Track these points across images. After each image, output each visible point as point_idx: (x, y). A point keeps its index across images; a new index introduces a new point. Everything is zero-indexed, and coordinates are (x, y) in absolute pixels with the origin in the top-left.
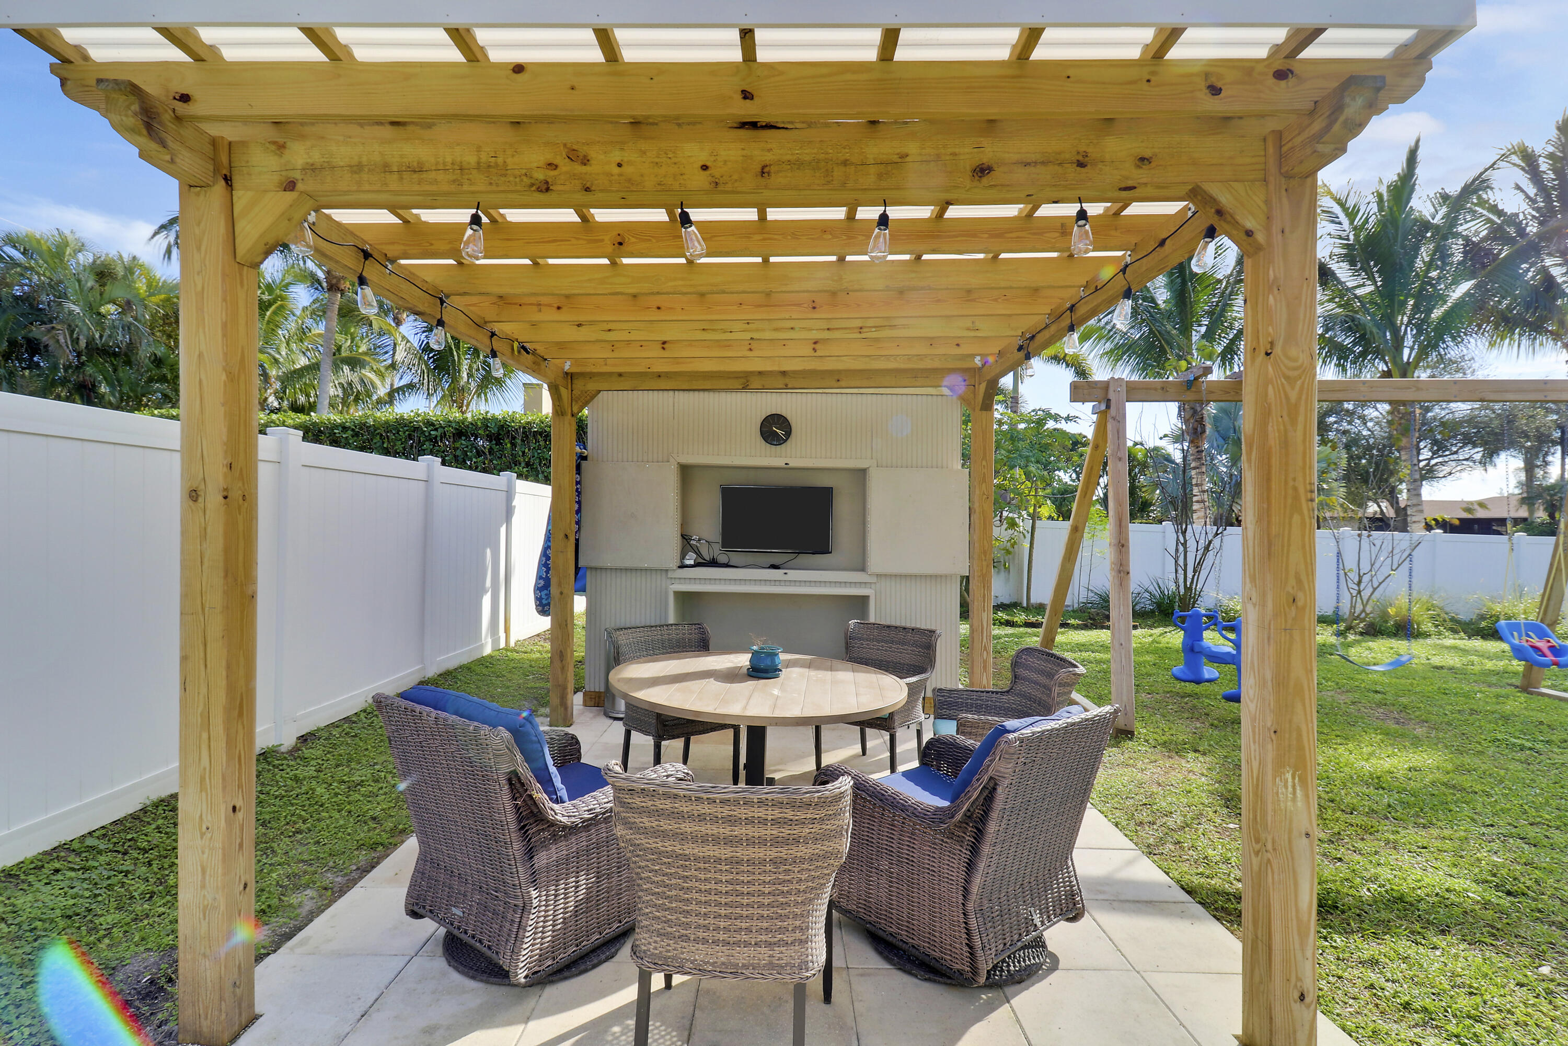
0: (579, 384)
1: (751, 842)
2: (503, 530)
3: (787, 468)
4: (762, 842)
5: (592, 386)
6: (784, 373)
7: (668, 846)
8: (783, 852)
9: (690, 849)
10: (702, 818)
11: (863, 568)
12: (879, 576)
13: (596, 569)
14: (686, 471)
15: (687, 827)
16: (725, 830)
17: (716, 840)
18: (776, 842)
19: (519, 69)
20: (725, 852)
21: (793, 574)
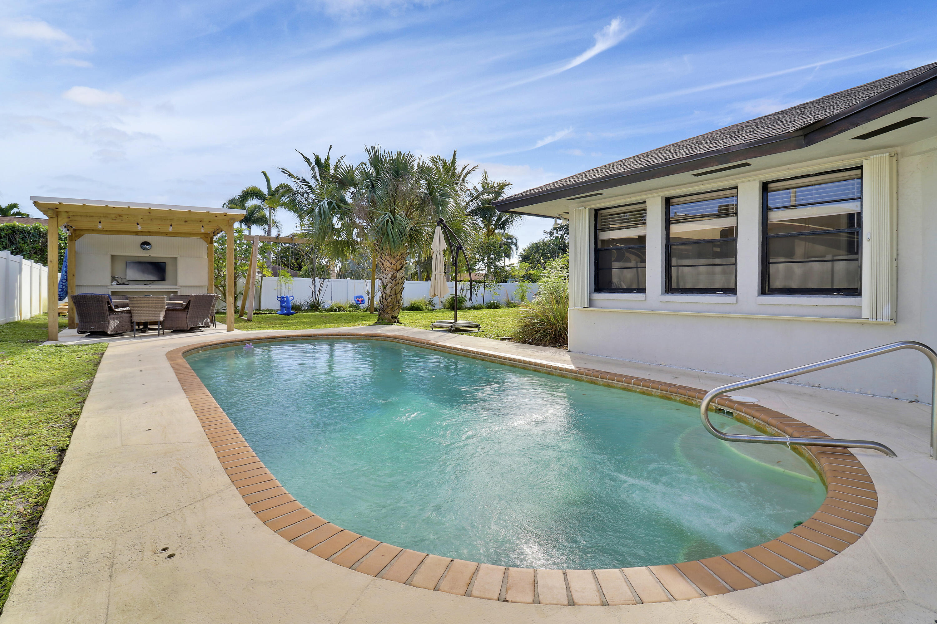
0: (77, 232)
1: (152, 303)
2: (19, 276)
3: (150, 257)
4: (153, 303)
5: (82, 233)
6: (149, 232)
7: (139, 305)
8: (156, 305)
9: (142, 305)
10: (144, 300)
11: (176, 285)
12: (181, 286)
13: (79, 286)
14: (113, 257)
15: (142, 302)
16: (147, 302)
17: (146, 303)
18: (155, 303)
19: (114, 207)
20: (148, 305)
21: (152, 287)
